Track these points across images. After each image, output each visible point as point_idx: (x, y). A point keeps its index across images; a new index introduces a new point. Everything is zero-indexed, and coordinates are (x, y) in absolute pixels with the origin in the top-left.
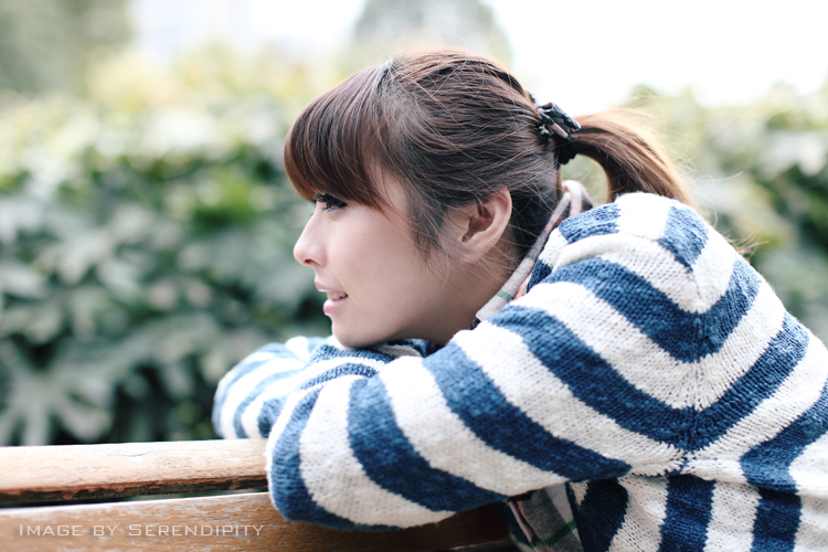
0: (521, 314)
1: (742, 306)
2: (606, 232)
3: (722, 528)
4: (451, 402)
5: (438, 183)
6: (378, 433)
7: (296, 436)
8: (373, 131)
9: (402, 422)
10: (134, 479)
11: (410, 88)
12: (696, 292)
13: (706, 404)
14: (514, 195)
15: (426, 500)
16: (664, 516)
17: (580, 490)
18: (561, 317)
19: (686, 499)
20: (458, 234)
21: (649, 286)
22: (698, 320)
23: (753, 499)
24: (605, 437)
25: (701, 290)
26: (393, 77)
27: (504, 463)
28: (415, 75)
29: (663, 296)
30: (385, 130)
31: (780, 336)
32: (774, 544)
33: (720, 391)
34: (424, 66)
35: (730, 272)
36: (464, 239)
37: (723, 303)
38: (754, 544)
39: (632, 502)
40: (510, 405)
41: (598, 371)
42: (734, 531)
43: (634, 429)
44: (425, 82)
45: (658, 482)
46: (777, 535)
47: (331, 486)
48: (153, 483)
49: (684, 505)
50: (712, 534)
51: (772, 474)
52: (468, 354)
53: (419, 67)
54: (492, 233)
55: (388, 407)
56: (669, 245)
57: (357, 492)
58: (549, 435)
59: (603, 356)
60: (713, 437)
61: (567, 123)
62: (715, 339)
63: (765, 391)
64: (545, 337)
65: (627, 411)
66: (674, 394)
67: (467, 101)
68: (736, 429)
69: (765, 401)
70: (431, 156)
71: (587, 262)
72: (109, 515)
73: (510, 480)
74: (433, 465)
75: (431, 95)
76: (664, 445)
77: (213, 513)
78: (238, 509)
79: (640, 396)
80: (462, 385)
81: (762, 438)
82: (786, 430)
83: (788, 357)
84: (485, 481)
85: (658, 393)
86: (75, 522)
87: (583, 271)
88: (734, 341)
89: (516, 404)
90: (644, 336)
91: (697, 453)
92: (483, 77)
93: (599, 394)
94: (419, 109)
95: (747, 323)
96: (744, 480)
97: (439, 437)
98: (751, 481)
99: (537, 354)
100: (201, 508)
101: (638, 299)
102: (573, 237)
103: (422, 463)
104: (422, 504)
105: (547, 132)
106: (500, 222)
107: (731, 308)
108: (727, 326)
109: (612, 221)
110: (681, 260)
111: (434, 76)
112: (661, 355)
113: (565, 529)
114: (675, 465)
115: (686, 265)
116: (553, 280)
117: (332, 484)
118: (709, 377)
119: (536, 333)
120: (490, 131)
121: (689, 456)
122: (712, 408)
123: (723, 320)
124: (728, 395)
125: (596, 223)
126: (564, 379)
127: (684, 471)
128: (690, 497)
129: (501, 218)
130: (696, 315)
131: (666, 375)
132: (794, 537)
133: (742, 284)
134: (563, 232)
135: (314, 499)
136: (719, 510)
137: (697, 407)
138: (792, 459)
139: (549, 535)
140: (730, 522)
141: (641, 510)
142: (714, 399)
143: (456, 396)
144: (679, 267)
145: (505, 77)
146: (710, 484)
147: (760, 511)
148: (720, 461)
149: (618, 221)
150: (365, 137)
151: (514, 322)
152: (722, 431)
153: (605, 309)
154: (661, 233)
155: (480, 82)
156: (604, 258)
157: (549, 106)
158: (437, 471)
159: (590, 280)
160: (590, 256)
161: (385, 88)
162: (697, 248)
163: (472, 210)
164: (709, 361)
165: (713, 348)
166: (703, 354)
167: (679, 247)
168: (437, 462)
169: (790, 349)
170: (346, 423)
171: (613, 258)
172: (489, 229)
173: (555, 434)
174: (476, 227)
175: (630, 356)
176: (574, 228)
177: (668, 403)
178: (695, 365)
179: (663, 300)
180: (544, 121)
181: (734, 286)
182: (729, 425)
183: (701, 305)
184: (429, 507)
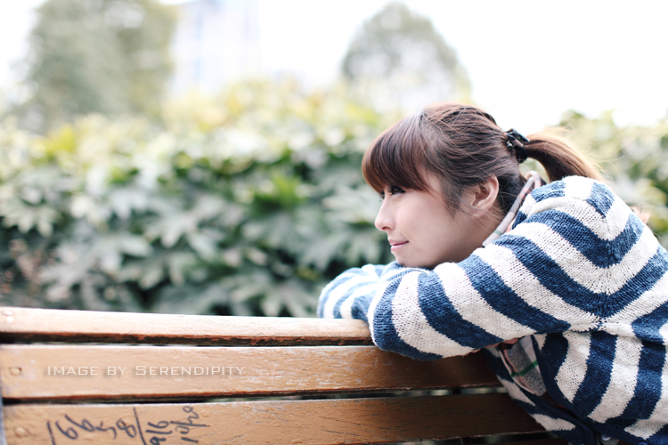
0: (512, 239)
1: (633, 239)
2: (558, 195)
3: (620, 362)
4: (474, 284)
5: (459, 174)
6: (435, 299)
7: (389, 301)
8: (419, 148)
9: (448, 294)
10: (289, 335)
11: (438, 123)
12: (607, 230)
13: (612, 292)
14: (499, 179)
15: (459, 339)
16: (589, 354)
17: (541, 340)
18: (533, 241)
19: (601, 345)
20: (470, 201)
21: (581, 225)
22: (608, 244)
23: (639, 346)
24: (557, 307)
25: (610, 228)
26: (427, 119)
27: (502, 319)
28: (440, 116)
29: (589, 230)
30: (426, 147)
31: (655, 257)
32: (650, 373)
33: (620, 285)
34: (442, 112)
35: (627, 220)
36: (474, 204)
37: (623, 236)
38: (639, 373)
39: (571, 347)
40: (506, 287)
41: (554, 270)
42: (627, 365)
43: (572, 304)
44: (447, 119)
45: (585, 336)
46: (652, 368)
47: (409, 328)
48: (299, 338)
49: (600, 349)
50: (615, 366)
51: (649, 332)
52: (483, 260)
53: (440, 113)
54: (489, 200)
55: (440, 285)
56: (593, 203)
57: (422, 332)
58: (526, 304)
59: (556, 262)
60: (616, 310)
61: (522, 139)
62: (617, 256)
63: (646, 287)
64: (525, 251)
65: (569, 293)
66: (595, 285)
67: (469, 130)
68: (629, 306)
69: (646, 292)
70: (452, 160)
71: (547, 212)
72: (278, 353)
73: (504, 329)
74: (464, 318)
75: (451, 126)
76: (589, 313)
77: (333, 354)
78: (346, 354)
79: (576, 285)
80: (480, 275)
81: (644, 313)
82: (658, 309)
83: (660, 268)
84: (490, 330)
85: (586, 284)
86: (260, 355)
87: (545, 217)
88: (628, 258)
89: (509, 286)
90: (579, 252)
91: (607, 319)
92: (477, 116)
93: (554, 283)
94: (443, 135)
95: (635, 248)
96: (633, 335)
97: (468, 303)
98: (638, 335)
99: (520, 259)
100: (326, 352)
101: (575, 231)
102: (539, 199)
103: (458, 317)
104: (457, 341)
105: (511, 145)
106: (494, 194)
107: (627, 240)
108: (625, 249)
109: (561, 190)
110: (599, 211)
111: (450, 116)
112: (588, 264)
113: (531, 366)
114: (594, 325)
115: (602, 214)
116: (528, 222)
117: (409, 327)
118: (614, 277)
119: (520, 249)
120: (483, 145)
121: (603, 320)
122: (616, 294)
123: (622, 245)
124: (625, 288)
125: (552, 191)
126: (535, 274)
127: (600, 329)
128: (603, 343)
129: (494, 192)
130: (607, 241)
131: (590, 274)
132: (661, 370)
133: (633, 226)
134: (533, 196)
135: (399, 335)
136: (619, 353)
137: (607, 293)
138: (661, 325)
139: (522, 369)
140: (625, 359)
141: (576, 351)
142: (617, 289)
143: (477, 281)
144: (598, 215)
145: (487, 116)
146: (615, 337)
147: (643, 354)
148: (620, 324)
149: (564, 190)
150: (415, 152)
151: (508, 243)
152: (621, 307)
153: (557, 237)
154: (588, 195)
155: (474, 119)
156: (557, 209)
157: (512, 130)
158: (466, 322)
159: (549, 222)
160: (549, 209)
161: (422, 125)
162: (608, 205)
163: (477, 188)
164: (614, 267)
165: (617, 261)
166: (611, 263)
167: (598, 204)
168: (466, 316)
169: (661, 264)
170: (417, 294)
171: (561, 210)
172: (488, 198)
173: (530, 304)
174: (479, 197)
175: (571, 263)
176: (539, 194)
177: (591, 290)
178: (606, 270)
179: (589, 232)
180: (509, 139)
181: (628, 227)
182: (626, 304)
183: (609, 236)
184: (460, 343)
